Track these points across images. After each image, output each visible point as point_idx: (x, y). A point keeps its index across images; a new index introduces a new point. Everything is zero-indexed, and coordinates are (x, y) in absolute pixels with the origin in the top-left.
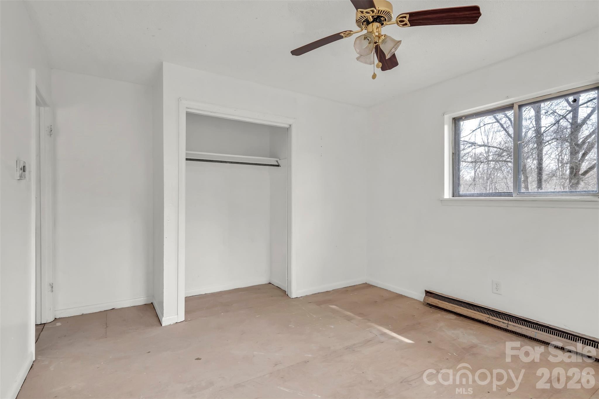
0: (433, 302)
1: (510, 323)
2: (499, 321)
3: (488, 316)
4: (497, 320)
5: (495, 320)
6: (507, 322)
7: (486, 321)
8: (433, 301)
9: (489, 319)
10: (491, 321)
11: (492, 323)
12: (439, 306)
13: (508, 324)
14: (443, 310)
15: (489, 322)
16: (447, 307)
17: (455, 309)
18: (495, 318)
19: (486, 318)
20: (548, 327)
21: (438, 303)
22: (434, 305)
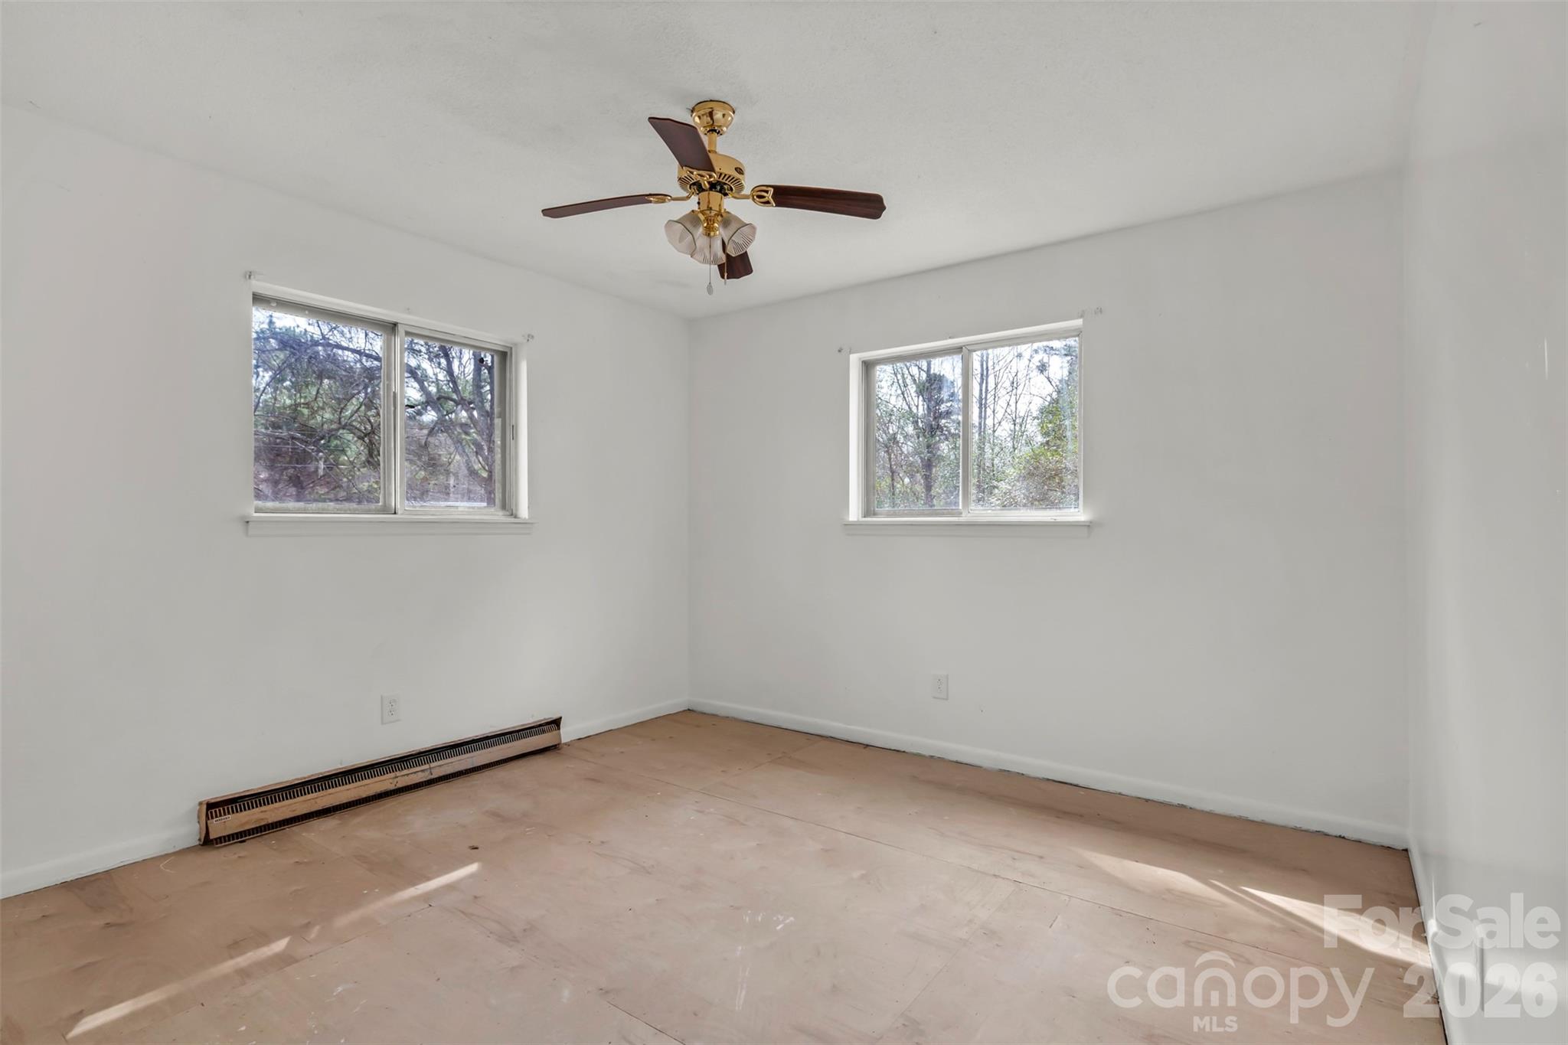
0: (247, 823)
1: (433, 765)
2: (415, 773)
3: (392, 775)
4: (412, 773)
5: (407, 775)
6: (426, 767)
7: (392, 787)
8: (244, 820)
9: (396, 780)
10: (402, 782)
11: (404, 784)
12: (270, 822)
13: (430, 768)
14: (284, 826)
15: (400, 785)
16: (294, 811)
17: (316, 803)
18: (405, 772)
19: (391, 781)
20: (487, 738)
21: (262, 816)
22: (253, 826)
